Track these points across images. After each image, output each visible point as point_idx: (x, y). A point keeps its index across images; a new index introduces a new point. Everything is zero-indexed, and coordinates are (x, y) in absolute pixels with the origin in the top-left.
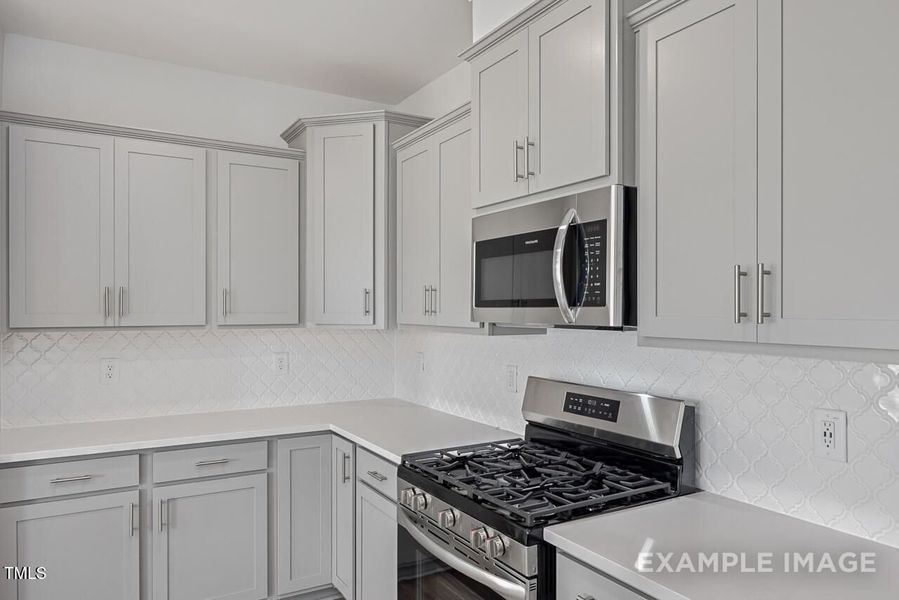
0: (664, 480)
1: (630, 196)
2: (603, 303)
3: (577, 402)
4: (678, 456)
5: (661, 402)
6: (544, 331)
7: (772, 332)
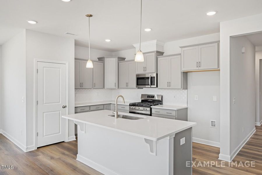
1: (157, 74)
2: (154, 85)
3: (149, 96)
5: (157, 95)
7: (170, 87)
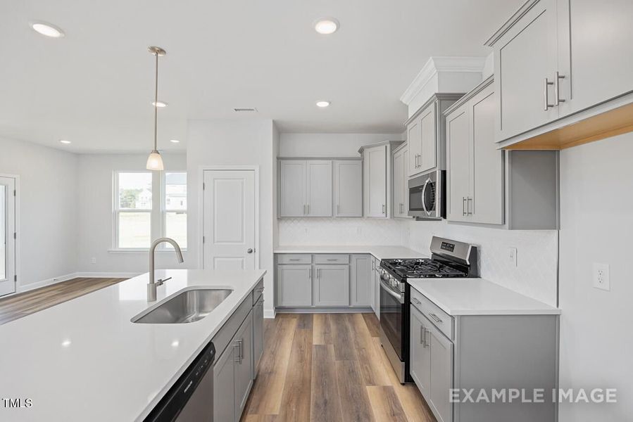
0: (463, 272)
1: (444, 173)
2: (435, 210)
3: (444, 244)
4: (468, 263)
6: (441, 220)
